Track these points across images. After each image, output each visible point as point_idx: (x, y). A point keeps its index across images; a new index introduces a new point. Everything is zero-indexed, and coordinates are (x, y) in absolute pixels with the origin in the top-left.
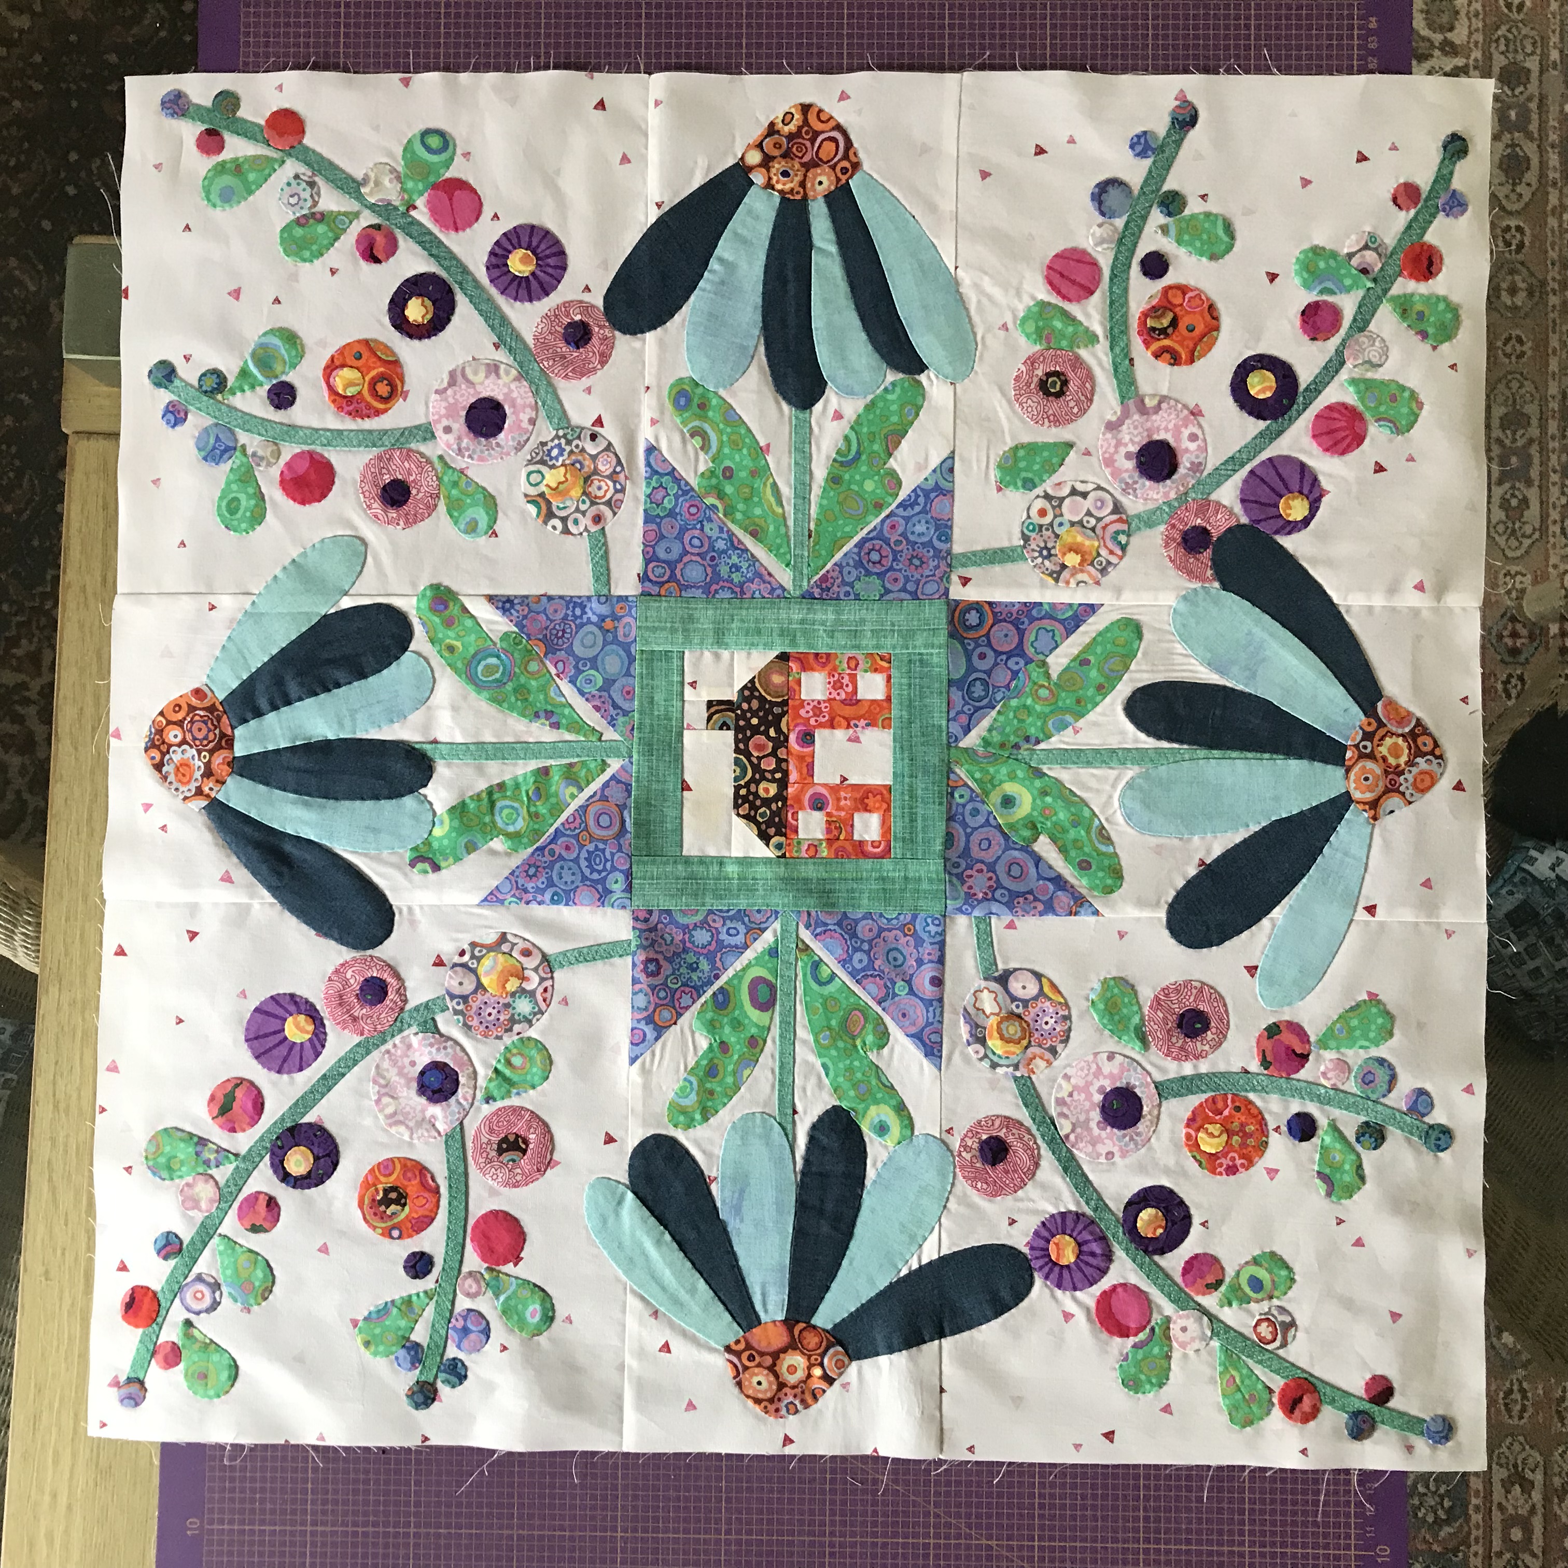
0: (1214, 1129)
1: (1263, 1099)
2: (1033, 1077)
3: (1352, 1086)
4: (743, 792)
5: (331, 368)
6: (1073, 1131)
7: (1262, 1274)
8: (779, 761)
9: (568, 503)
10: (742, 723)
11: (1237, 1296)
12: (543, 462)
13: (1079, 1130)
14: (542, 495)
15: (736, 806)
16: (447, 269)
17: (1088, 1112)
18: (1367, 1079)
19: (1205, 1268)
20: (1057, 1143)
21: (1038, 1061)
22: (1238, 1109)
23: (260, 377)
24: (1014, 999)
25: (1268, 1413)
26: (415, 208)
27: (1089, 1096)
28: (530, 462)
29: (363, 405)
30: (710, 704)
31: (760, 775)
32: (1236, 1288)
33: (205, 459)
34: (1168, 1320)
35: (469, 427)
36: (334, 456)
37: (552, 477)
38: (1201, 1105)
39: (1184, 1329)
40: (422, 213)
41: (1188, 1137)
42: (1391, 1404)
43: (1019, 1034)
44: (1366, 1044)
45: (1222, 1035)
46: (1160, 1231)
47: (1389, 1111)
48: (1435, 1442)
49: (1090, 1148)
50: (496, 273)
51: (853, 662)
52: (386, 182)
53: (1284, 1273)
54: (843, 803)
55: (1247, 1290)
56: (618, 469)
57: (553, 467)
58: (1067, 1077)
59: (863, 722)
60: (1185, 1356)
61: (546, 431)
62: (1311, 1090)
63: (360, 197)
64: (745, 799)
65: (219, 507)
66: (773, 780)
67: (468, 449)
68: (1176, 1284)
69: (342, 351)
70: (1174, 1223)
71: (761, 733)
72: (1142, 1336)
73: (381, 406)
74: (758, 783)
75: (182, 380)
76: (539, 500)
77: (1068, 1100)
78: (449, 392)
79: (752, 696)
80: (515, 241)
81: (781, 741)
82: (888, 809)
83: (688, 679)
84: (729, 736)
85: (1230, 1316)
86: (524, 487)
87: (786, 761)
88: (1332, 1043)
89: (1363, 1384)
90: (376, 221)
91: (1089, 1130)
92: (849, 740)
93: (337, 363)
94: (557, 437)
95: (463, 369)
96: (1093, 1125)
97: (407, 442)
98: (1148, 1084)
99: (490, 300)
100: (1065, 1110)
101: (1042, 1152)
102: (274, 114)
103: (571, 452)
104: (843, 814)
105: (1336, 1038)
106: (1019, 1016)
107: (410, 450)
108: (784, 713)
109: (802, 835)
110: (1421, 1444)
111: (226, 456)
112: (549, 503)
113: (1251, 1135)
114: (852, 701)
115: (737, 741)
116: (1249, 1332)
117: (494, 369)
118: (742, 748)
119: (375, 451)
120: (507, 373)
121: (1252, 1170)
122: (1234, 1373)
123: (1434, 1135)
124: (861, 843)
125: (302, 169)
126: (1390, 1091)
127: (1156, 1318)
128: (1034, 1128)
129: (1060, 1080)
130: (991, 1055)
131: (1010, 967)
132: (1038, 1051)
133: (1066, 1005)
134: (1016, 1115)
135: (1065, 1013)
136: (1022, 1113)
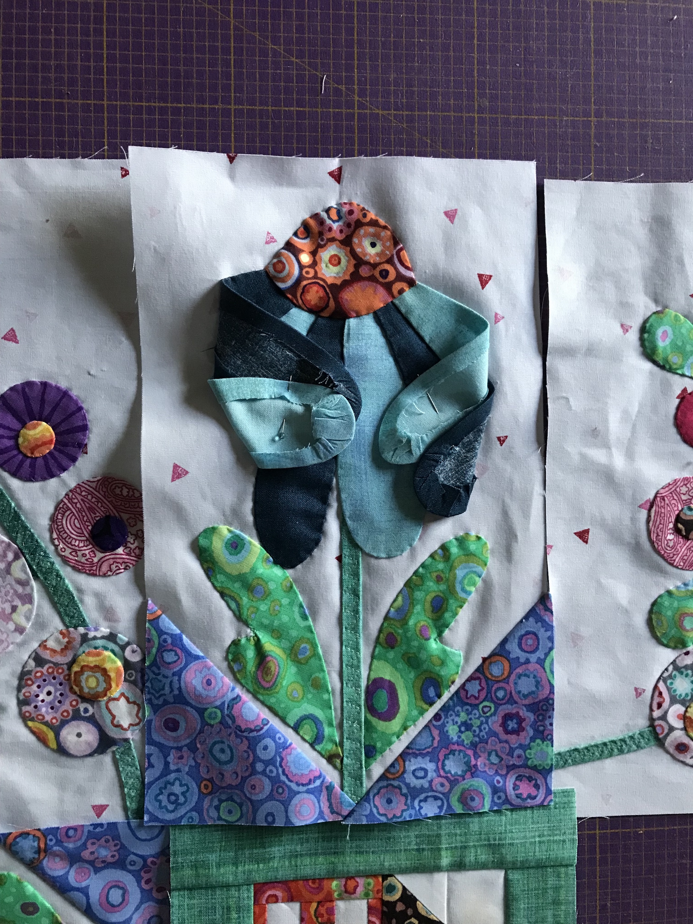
2: (61, 627)
6: (9, 564)
20: (28, 548)
21: (58, 648)
24: (92, 720)
43: (83, 678)
58: (20, 630)
77: (17, 602)
100: (20, 589)
101: (47, 535)
106: (84, 698)
109: (363, 905)
124: (290, 899)
128: (58, 565)
129: (28, 626)
130: (117, 649)
131: (98, 757)
132: (59, 659)
133: (24, 718)
134: (83, 580)
135: (25, 708)
136: (73, 582)
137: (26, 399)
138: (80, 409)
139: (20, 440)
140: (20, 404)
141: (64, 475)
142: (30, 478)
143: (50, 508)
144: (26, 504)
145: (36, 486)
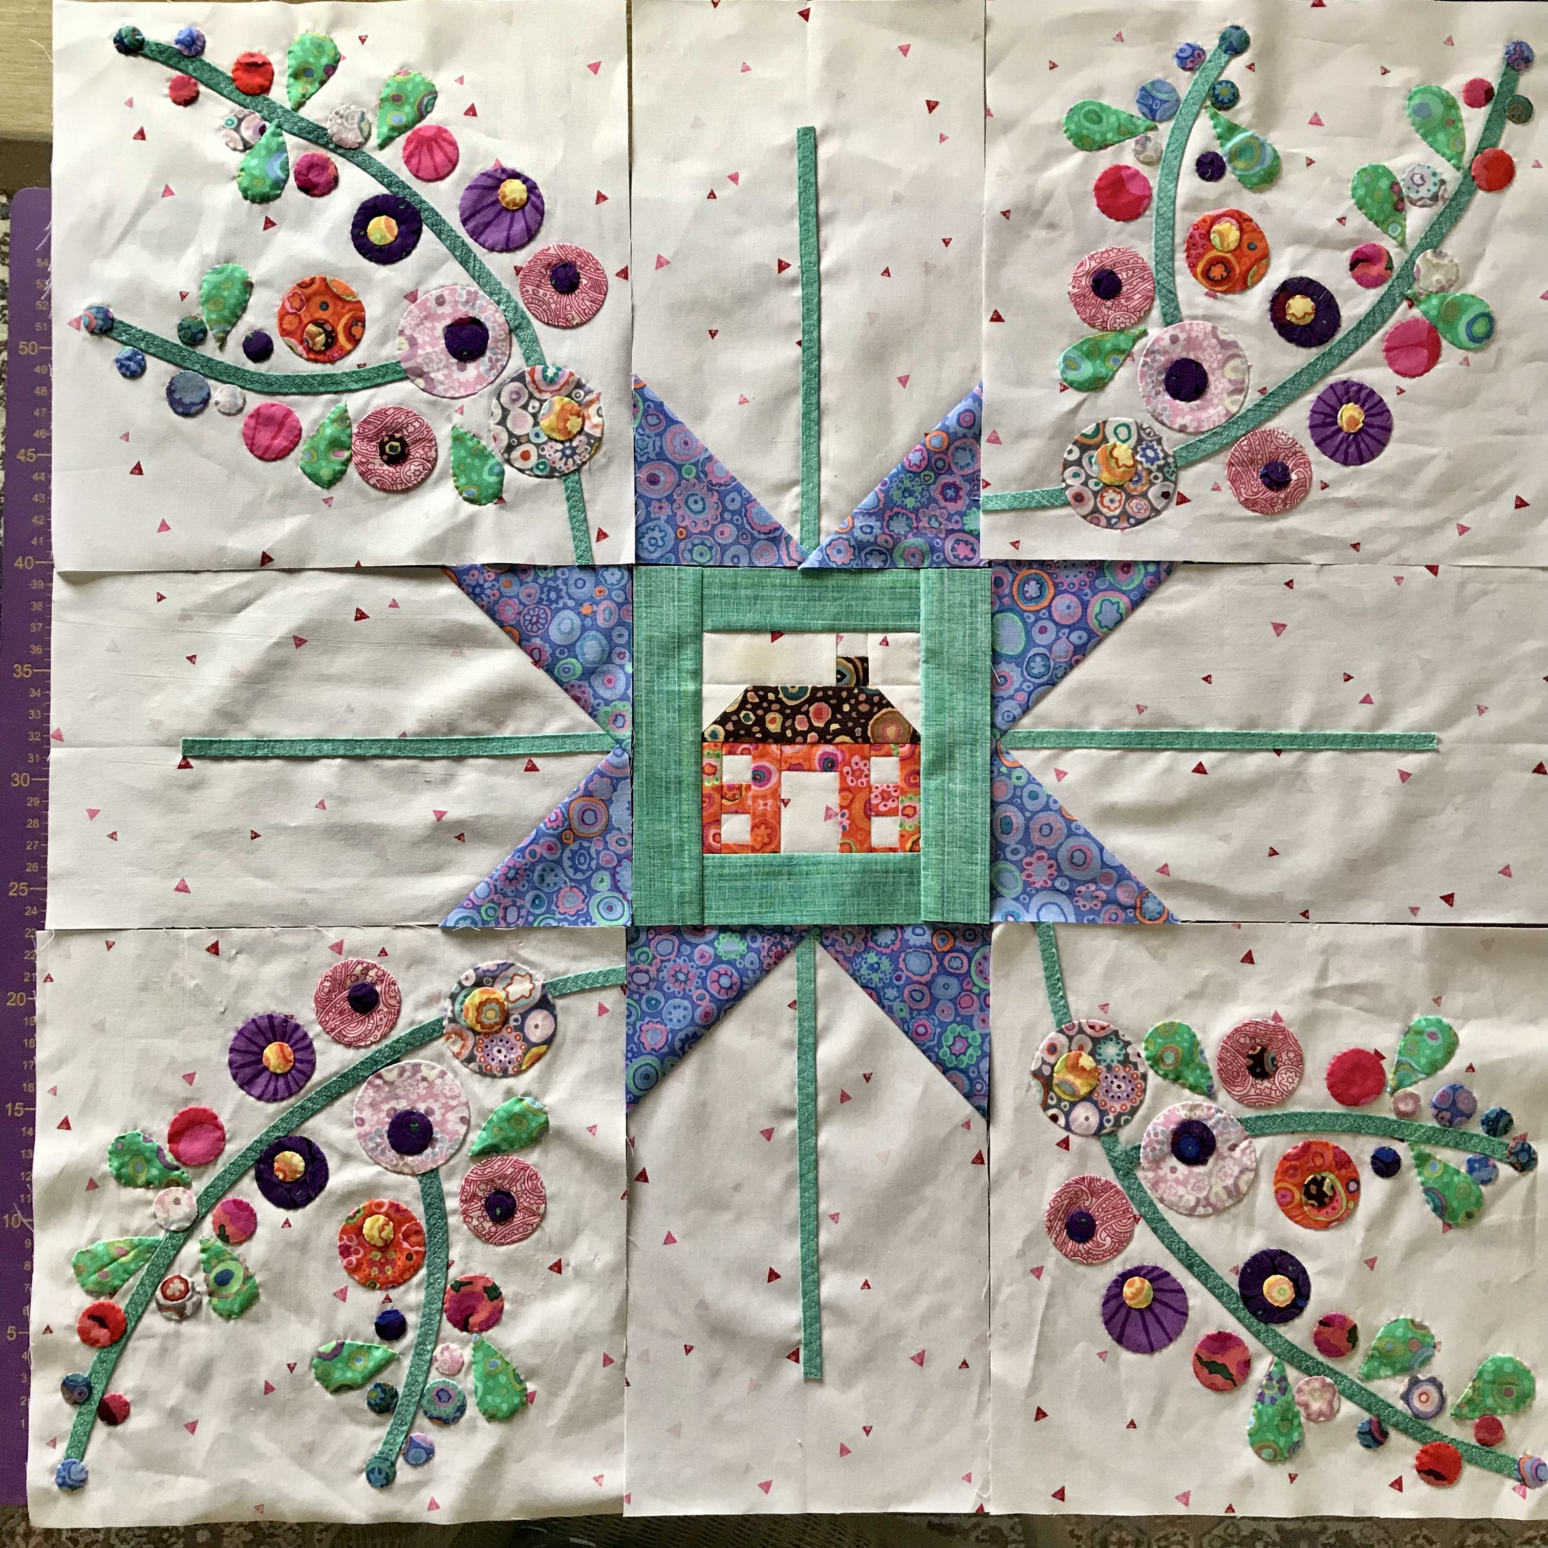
0: (388, 1232)
1: (419, 1286)
2: (443, 1040)
3: (435, 1378)
4: (771, 696)
5: (1241, 220)
6: (385, 1082)
7: (235, 1286)
8: (804, 734)
9: (1095, 467)
10: (844, 694)
11: (211, 1257)
12: (1140, 440)
13: (387, 1089)
14: (1105, 440)
15: (756, 689)
16: (1344, 339)
17: (406, 1097)
18: (442, 1394)
19: (242, 1223)
20: (372, 1066)
21: (460, 1043)
22: (409, 1257)
23: (1229, 145)
24: (524, 1016)
25: (89, 1292)
26: (1411, 306)
27: (423, 1099)
28: (1140, 428)
29: (1201, 250)
30: (864, 660)
31: (789, 714)
32: (219, 1256)
33: (1143, 89)
34: (188, 1185)
35: (1177, 362)
36: (1148, 220)
37: (1123, 452)
38: (413, 1219)
39: (177, 1201)
40: (1404, 313)
41: (380, 1205)
42: (100, 1424)
43: (487, 1022)
44: (480, 1393)
45: (488, 1239)
46: (281, 1177)
47: (409, 1418)
48: (59, 1471)
49: (367, 1102)
50: (1340, 391)
51: (910, 813)
52: (1437, 277)
53: (236, 1308)
54: (761, 802)
55: (218, 1269)
56: (1132, 521)
57: (1135, 451)
58: (443, 1074)
59: (846, 823)
60: (149, 1203)
61: (1172, 442)
62: (430, 1336)
63: (1421, 248)
64: (764, 698)
65: (1092, 103)
66: (784, 728)
67: (1154, 361)
68: (225, 1193)
69: (1257, 230)
70: (288, 1190)
71: (833, 715)
72: (170, 1158)
73: (1199, 269)
74: (781, 712)
75: (1227, 63)
76: (1100, 437)
77: (419, 1076)
78: (1214, 341)
79: (872, 704)
80: (1374, 411)
81: (825, 736)
82: (754, 850)
83: (891, 637)
84: (830, 680)
85: (192, 1250)
86: (1114, 420)
87: (805, 742)
88: (480, 1355)
89: (121, 1393)
90: (1397, 264)
91: (387, 1100)
92: (828, 809)
93: (1244, 225)
94: (1166, 456)
95: (1239, 356)
96: (393, 1104)
97: (1161, 297)
98: (434, 1161)
99: (1312, 384)
100: (407, 1074)
101: (362, 1051)
102: (1509, 159)
103: (1150, 472)
104: (750, 802)
105: (486, 1356)
106: (505, 1022)
107: (1153, 300)
108: (855, 739)
109: (727, 759)
110: (57, 1455)
111: (1146, 110)
112: (1097, 447)
113: (382, 1271)
114: (869, 812)
115: (825, 689)
116: (175, 1271)
117: (1239, 389)
118: (818, 695)
119: (1152, 264)
120: (1233, 403)
121: (344, 1273)
122: (132, 1254)
123: (385, 1466)
124: (718, 822)
125: (1451, 188)
126: (431, 1418)
127: (186, 1173)
128: (388, 1042)
129: (439, 1067)
130: (464, 993)
131: (558, 1011)
132: (470, 1042)
133: (519, 1072)
134: (402, 1022)
135: (510, 1072)
136: (404, 1029)
137: (242, 1066)
138: (254, 1021)
139: (279, 1071)
140: (248, 1071)
141: (311, 1035)
142: (312, 1064)
143: (340, 1048)
144: (334, 1068)
145: (319, 1059)
